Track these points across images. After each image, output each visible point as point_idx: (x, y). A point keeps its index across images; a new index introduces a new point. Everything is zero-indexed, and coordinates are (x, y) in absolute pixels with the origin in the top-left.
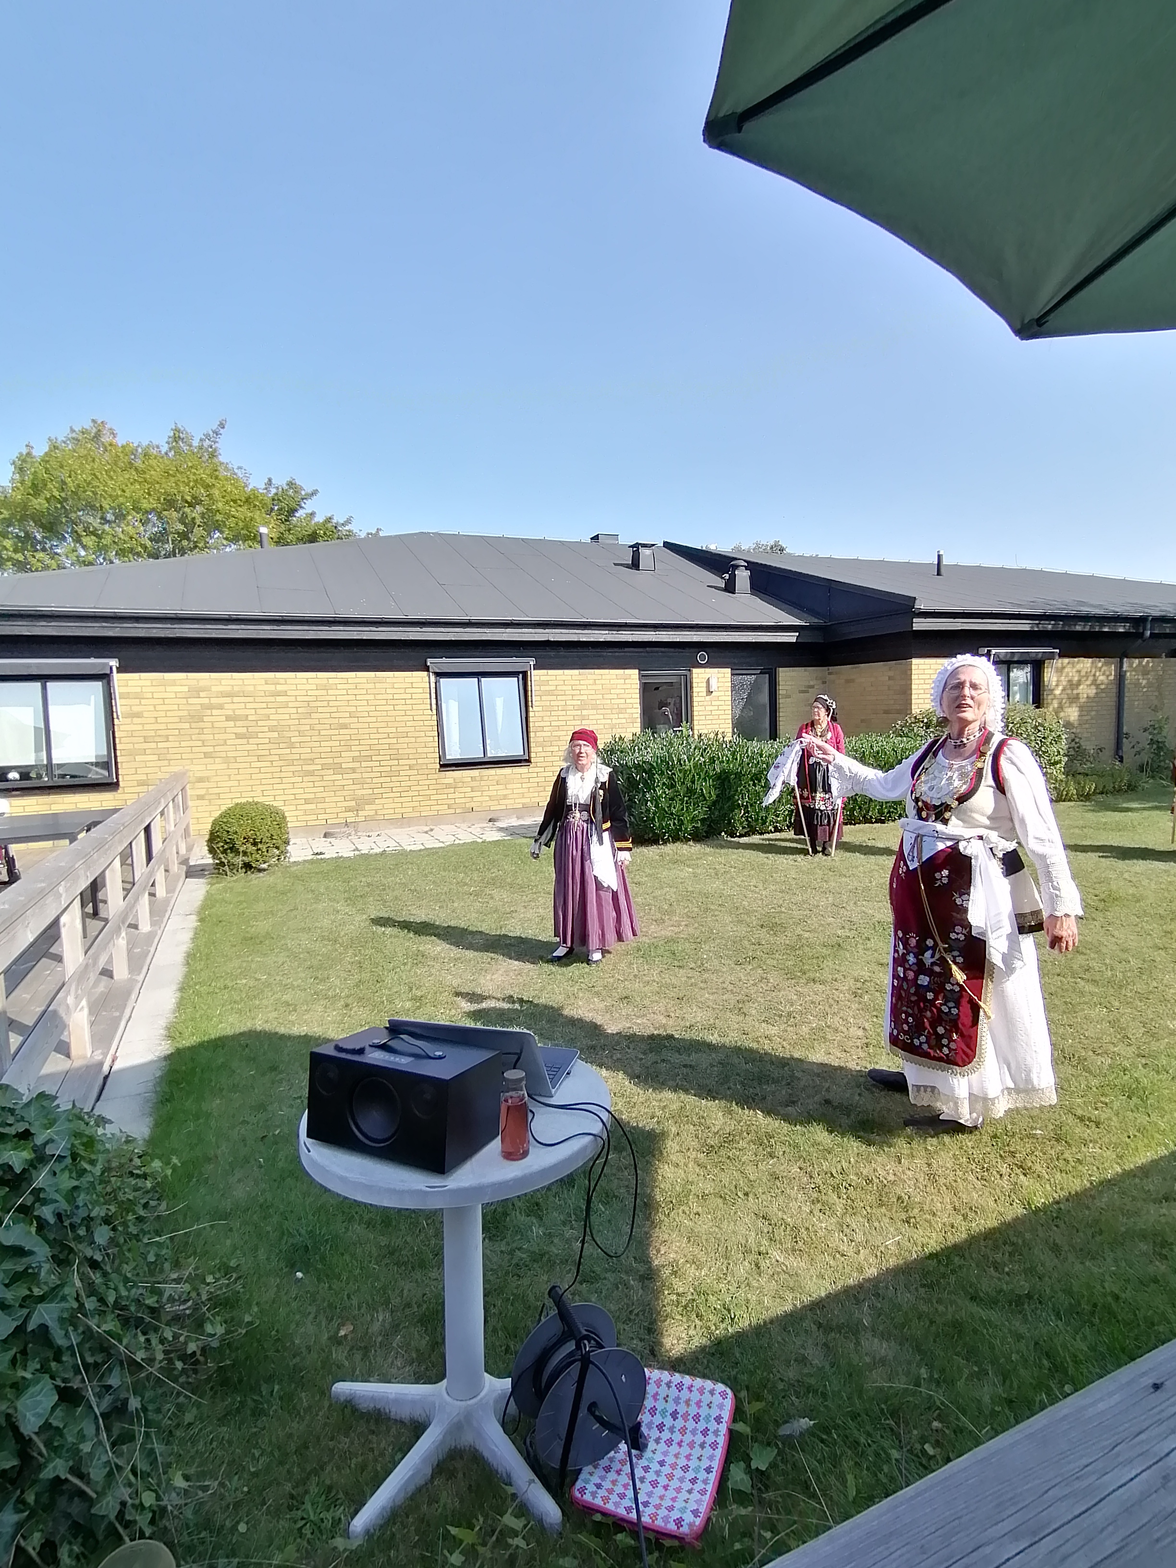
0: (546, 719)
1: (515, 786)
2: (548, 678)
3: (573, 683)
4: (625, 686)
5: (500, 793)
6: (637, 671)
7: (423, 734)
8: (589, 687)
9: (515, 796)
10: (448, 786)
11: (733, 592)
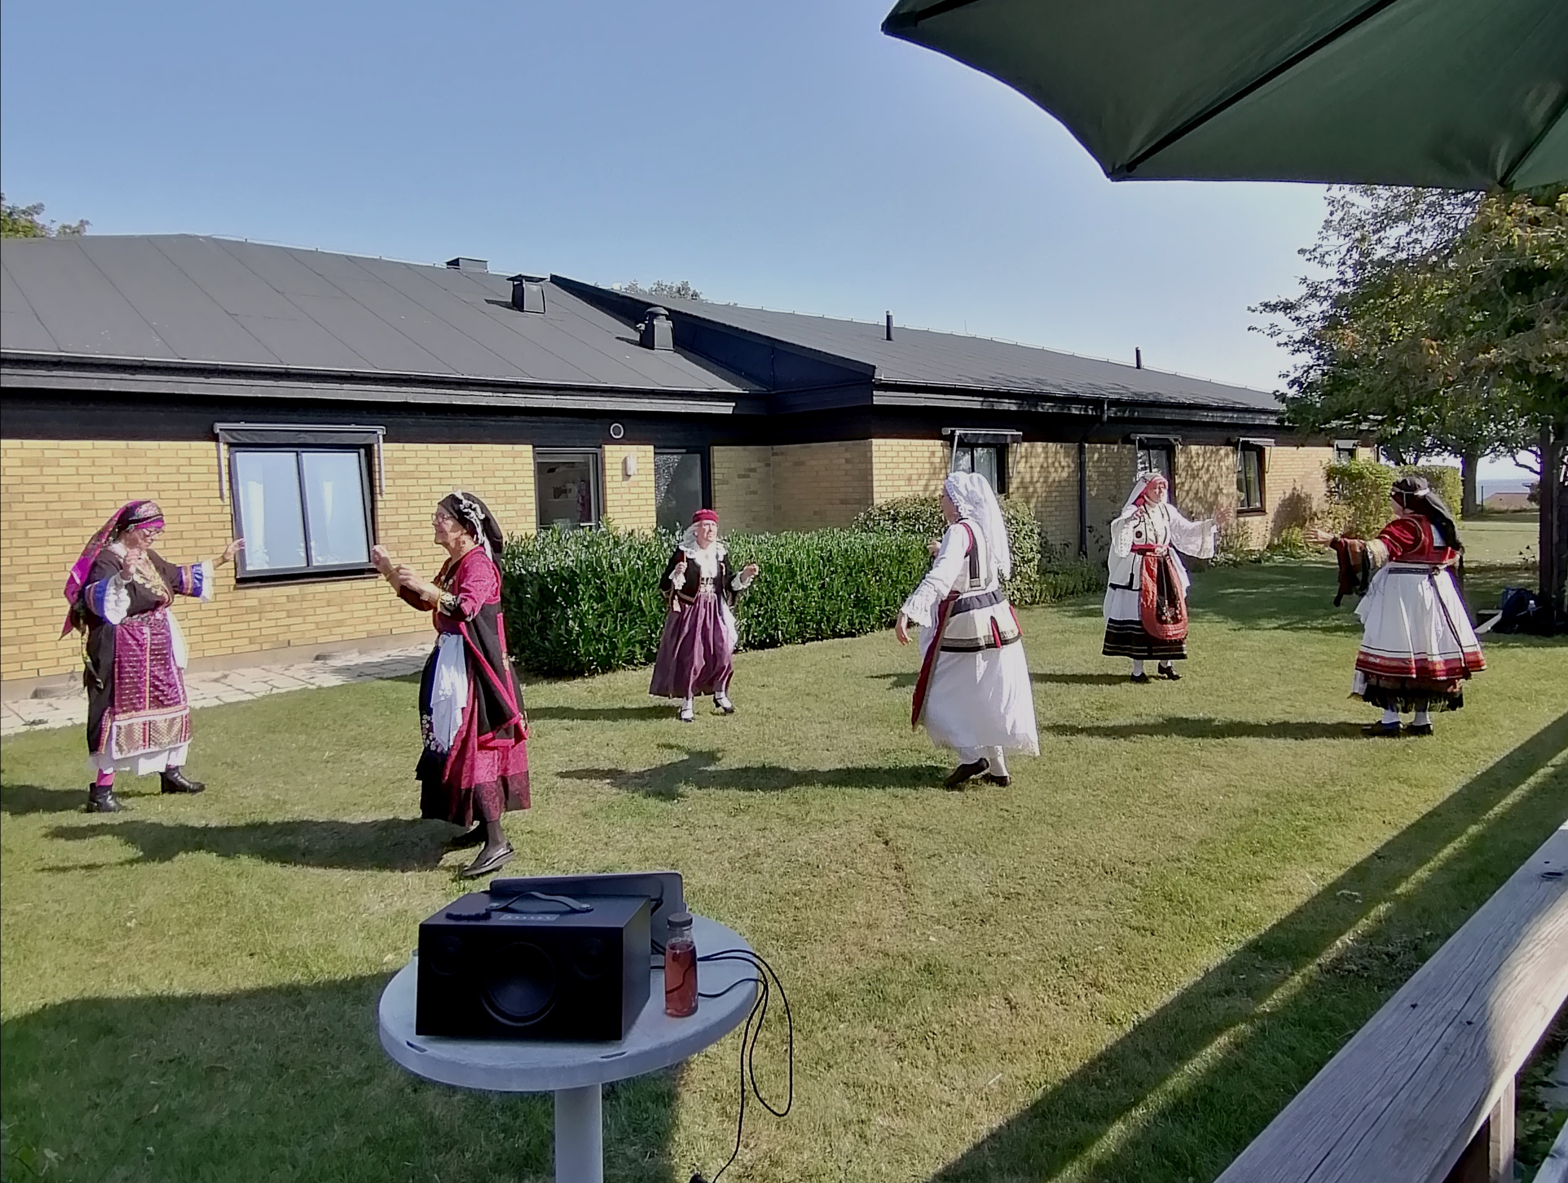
0: (401, 511)
1: (355, 607)
2: (405, 454)
3: (441, 461)
5: (331, 617)
6: (530, 447)
7: (207, 534)
8: (465, 468)
9: (355, 621)
10: (250, 610)
11: (652, 348)
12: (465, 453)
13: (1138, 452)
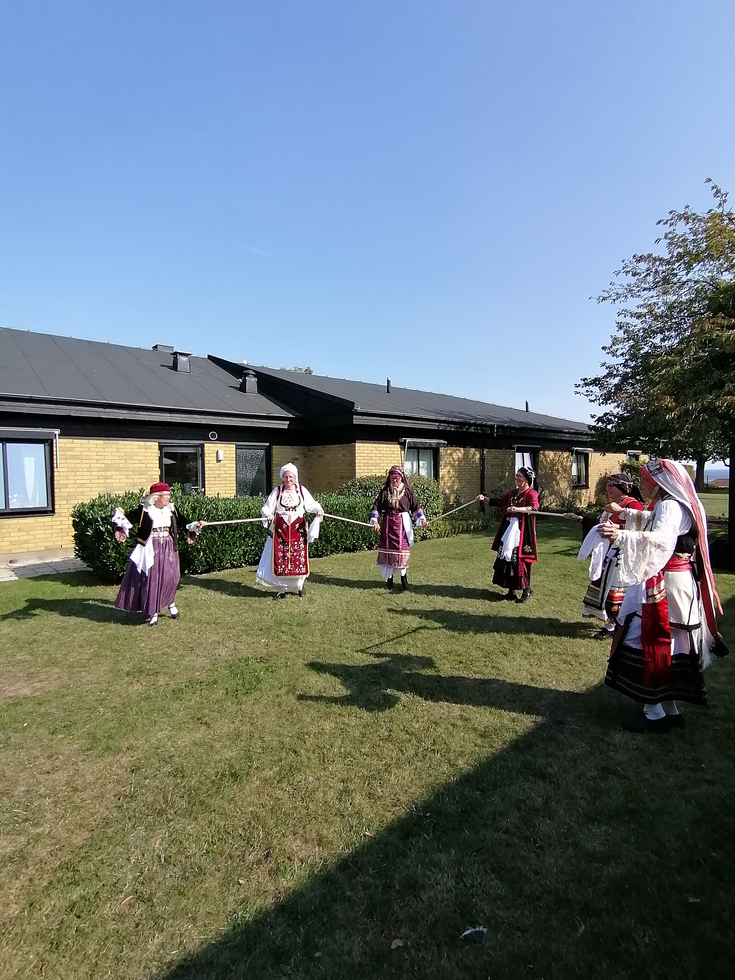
0: (70, 478)
1: (37, 532)
2: (73, 445)
3: (98, 450)
4: (146, 454)
5: (21, 538)
6: (157, 443)
8: (113, 454)
9: (37, 541)
11: (244, 391)
12: (113, 446)
13: (516, 454)
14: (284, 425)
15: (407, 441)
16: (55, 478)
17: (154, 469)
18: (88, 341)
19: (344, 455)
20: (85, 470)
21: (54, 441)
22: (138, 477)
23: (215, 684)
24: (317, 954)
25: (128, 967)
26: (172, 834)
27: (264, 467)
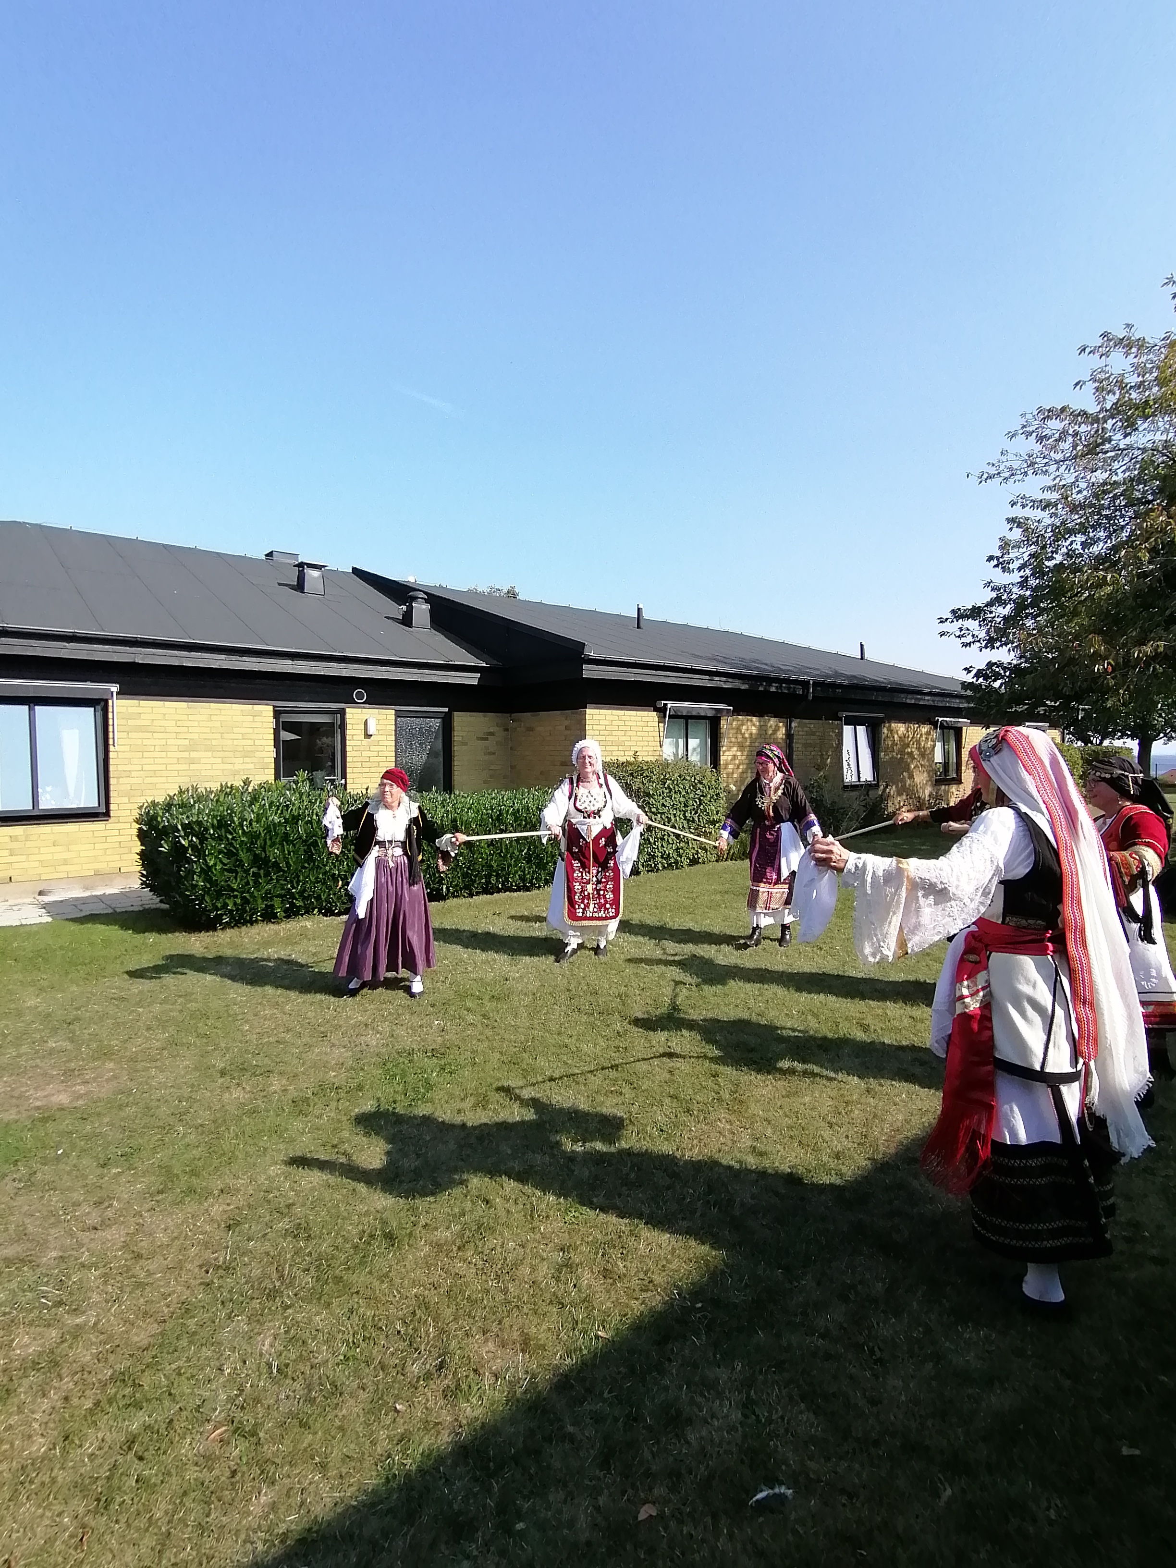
0: (134, 761)
1: (82, 847)
3: (178, 717)
4: (253, 725)
5: (57, 857)
6: (270, 707)
8: (202, 724)
9: (81, 860)
11: (410, 626)
12: (203, 711)
13: (845, 727)
14: (472, 679)
15: (669, 706)
16: (111, 762)
17: (267, 748)
18: (164, 546)
19: (567, 728)
20: (157, 748)
21: (110, 702)
22: (241, 760)
23: (360, 1090)
24: (520, 1526)
25: (218, 1540)
26: (289, 1329)
27: (439, 745)
